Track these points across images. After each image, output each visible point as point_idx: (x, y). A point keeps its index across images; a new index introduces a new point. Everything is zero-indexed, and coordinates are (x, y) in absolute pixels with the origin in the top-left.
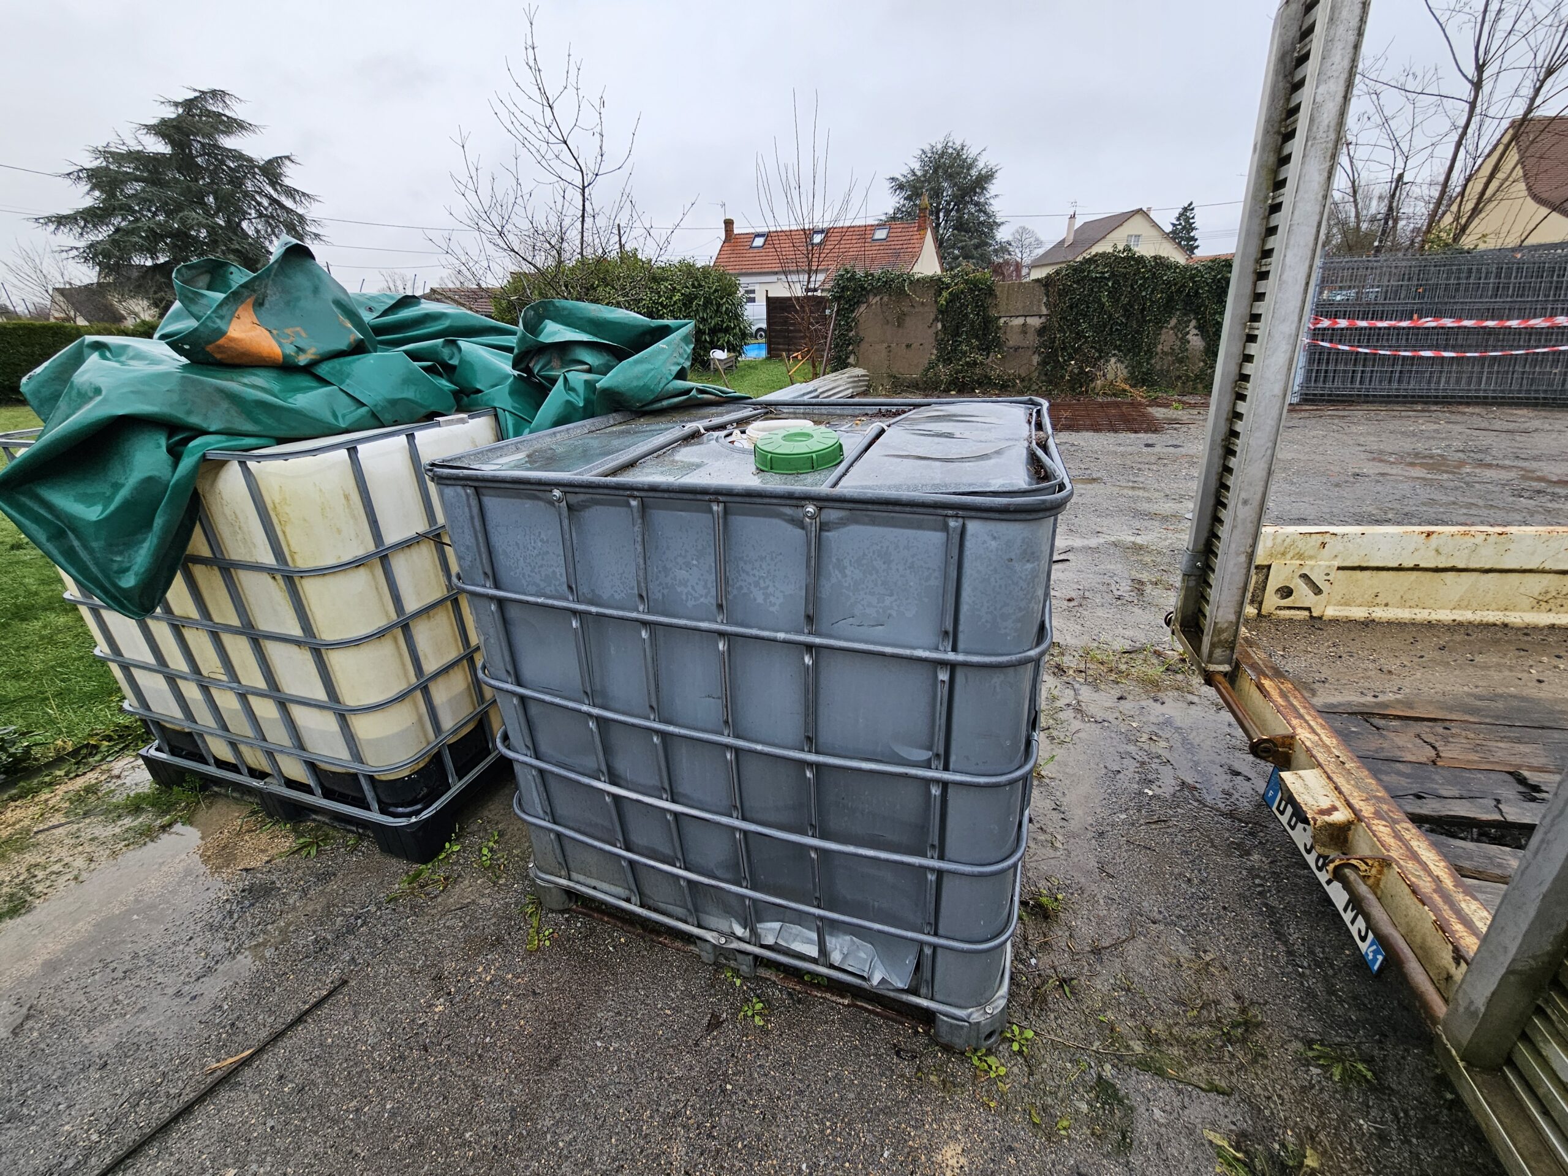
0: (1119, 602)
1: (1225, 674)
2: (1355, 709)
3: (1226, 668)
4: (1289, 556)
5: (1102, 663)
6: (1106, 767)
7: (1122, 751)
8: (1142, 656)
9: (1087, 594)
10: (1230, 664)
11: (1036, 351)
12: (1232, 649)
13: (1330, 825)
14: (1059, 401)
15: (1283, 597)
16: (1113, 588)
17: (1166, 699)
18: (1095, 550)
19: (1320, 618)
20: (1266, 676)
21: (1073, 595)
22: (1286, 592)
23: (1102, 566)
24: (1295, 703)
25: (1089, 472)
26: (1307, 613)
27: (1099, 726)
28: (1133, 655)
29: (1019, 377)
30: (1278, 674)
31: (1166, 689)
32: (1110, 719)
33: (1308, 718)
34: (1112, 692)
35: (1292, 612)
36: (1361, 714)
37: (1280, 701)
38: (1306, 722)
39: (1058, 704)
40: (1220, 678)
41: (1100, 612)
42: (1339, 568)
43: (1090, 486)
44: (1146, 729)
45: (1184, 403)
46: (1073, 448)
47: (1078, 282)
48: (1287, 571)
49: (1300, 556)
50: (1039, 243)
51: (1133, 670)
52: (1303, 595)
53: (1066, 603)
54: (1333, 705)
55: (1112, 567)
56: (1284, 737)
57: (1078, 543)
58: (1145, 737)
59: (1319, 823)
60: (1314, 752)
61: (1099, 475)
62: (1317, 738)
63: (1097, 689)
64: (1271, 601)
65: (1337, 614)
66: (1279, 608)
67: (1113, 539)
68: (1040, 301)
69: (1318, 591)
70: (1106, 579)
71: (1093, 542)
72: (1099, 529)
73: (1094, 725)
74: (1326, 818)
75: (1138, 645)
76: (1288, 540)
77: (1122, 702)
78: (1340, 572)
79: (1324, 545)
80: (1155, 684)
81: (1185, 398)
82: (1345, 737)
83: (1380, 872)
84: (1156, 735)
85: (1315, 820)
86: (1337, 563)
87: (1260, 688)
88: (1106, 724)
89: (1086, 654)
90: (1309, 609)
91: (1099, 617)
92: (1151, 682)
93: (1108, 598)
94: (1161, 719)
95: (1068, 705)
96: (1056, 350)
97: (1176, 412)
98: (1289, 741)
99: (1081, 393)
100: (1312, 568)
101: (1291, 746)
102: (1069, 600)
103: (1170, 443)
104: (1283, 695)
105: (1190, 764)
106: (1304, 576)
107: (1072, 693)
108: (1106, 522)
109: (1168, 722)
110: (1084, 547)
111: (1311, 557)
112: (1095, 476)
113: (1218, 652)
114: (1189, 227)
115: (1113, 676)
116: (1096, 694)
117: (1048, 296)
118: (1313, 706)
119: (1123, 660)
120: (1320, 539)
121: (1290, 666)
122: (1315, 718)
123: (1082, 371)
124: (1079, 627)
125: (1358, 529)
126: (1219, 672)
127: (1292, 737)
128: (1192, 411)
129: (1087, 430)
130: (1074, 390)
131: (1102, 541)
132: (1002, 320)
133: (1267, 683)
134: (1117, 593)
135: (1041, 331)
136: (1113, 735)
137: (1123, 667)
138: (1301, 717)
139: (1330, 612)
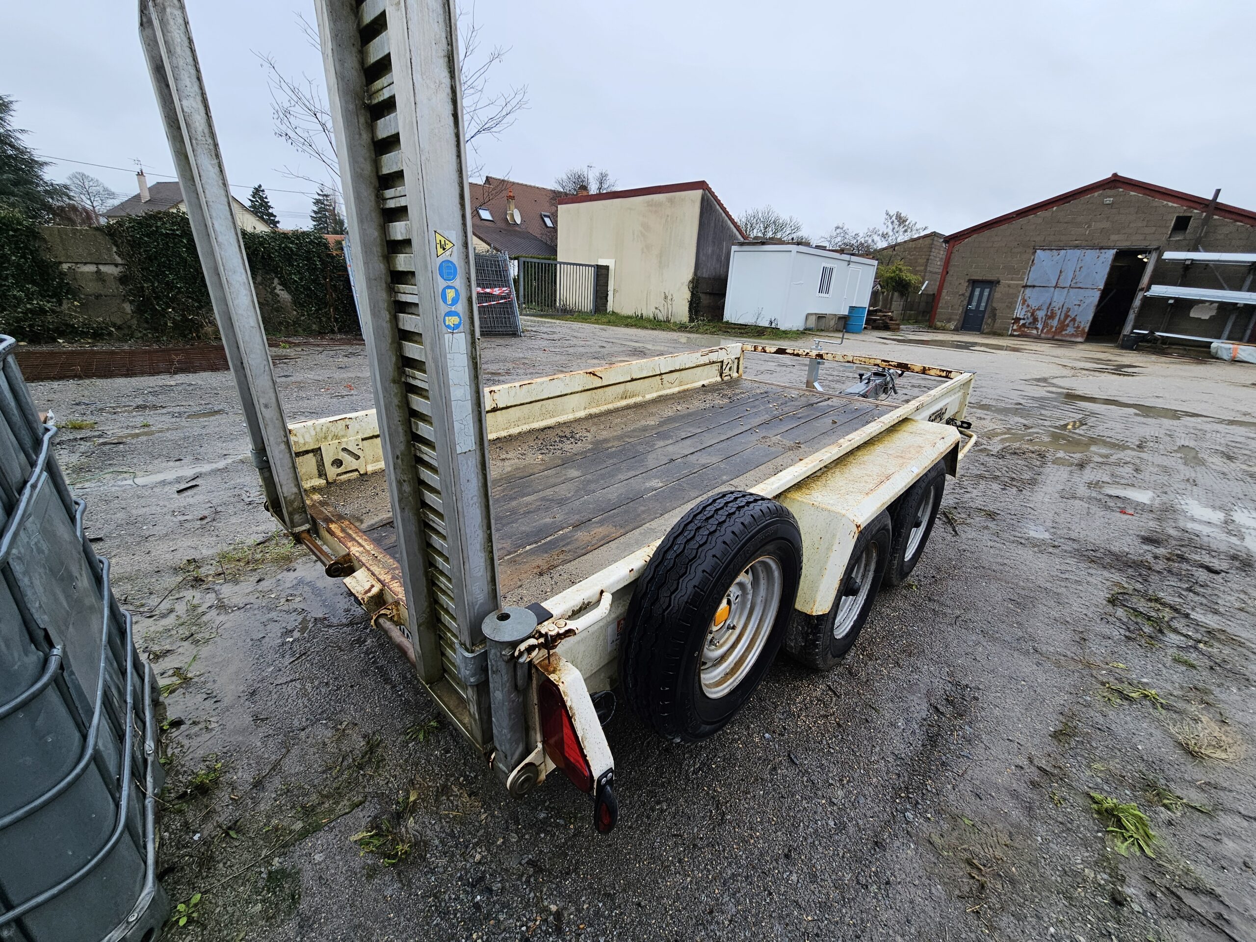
0: (251, 507)
1: (308, 531)
2: (384, 522)
3: (306, 526)
4: (329, 438)
5: (239, 560)
6: (252, 640)
7: (265, 620)
8: (274, 542)
9: (219, 509)
10: (308, 522)
11: (125, 299)
12: (305, 512)
13: (372, 597)
14: (171, 346)
15: (339, 467)
16: (244, 496)
17: (297, 566)
18: (226, 469)
19: (366, 474)
20: (332, 522)
21: (206, 513)
22: (338, 463)
23: (233, 482)
24: (350, 532)
25: (210, 406)
26: (357, 473)
27: (242, 610)
28: (267, 544)
29: (114, 325)
30: (340, 517)
31: (296, 559)
32: (252, 601)
33: (357, 538)
34: (251, 579)
35: (348, 475)
36: (388, 523)
37: (341, 535)
38: (357, 541)
39: (200, 610)
40: (304, 535)
41: (233, 520)
42: (363, 440)
43: (212, 418)
44: (284, 595)
45: (290, 343)
46: (191, 388)
47: (148, 236)
48: (332, 449)
49: (336, 437)
50: (112, 195)
51: (268, 555)
52: (350, 462)
53: (199, 522)
54: (373, 525)
55: (242, 480)
56: (344, 556)
57: (206, 468)
58: (283, 601)
59: (366, 600)
60: (361, 558)
61: (220, 407)
62: (361, 549)
63: (236, 582)
64: (332, 472)
65: (374, 468)
66: (338, 475)
67: (240, 457)
68: (109, 250)
69: (357, 457)
70: (237, 491)
71: (221, 464)
72: (225, 452)
73: (237, 613)
74: (370, 594)
75: (270, 534)
76: (324, 428)
77: (261, 583)
78: (365, 442)
79: (347, 426)
80: (288, 559)
81: (290, 339)
82: (377, 542)
83: (398, 610)
84: (291, 595)
85: (363, 599)
86: (360, 436)
87: (330, 531)
88: (248, 606)
89: (223, 557)
90: (356, 470)
91: (233, 524)
92: (283, 558)
93: (240, 506)
94: (295, 582)
95: (210, 607)
96: (148, 299)
97: (284, 350)
98: (348, 558)
99: (193, 338)
100: (347, 443)
101: (350, 561)
102: (201, 519)
103: (282, 374)
104: (343, 530)
105: (320, 604)
106: (344, 450)
107: (214, 595)
108: (231, 445)
109: (300, 582)
110: (212, 471)
111: (343, 436)
112: (216, 409)
113: (297, 518)
114: (265, 205)
115: (251, 566)
116: (238, 586)
117: (117, 246)
118: (360, 530)
119: (258, 551)
120: (343, 423)
121: (348, 511)
122: (361, 537)
123: (185, 319)
124: (214, 538)
125: (363, 413)
126: (303, 532)
127: (348, 554)
128: (297, 349)
129: (205, 370)
130: (185, 336)
131: (230, 461)
132: (65, 266)
133: (333, 526)
134: (247, 500)
135: (123, 280)
136: (256, 612)
137: (259, 556)
138: (354, 539)
139: (370, 468)
